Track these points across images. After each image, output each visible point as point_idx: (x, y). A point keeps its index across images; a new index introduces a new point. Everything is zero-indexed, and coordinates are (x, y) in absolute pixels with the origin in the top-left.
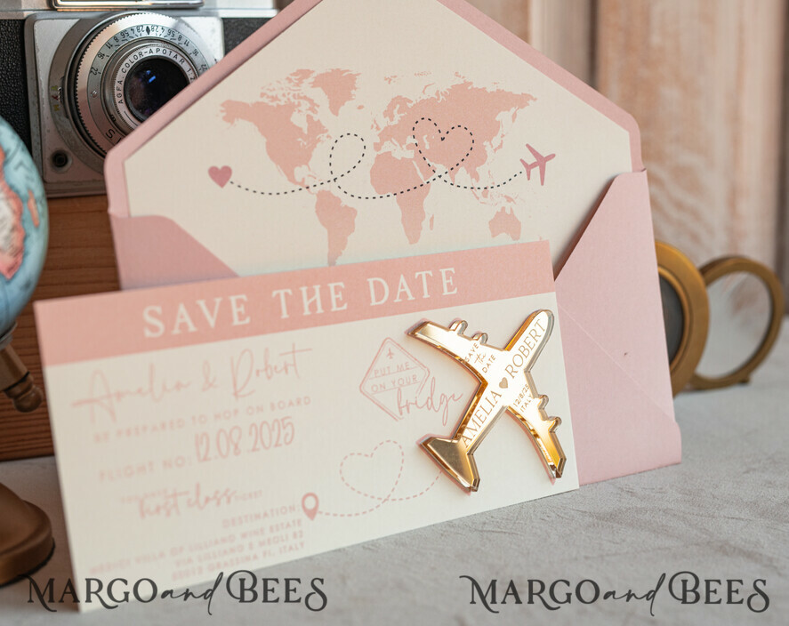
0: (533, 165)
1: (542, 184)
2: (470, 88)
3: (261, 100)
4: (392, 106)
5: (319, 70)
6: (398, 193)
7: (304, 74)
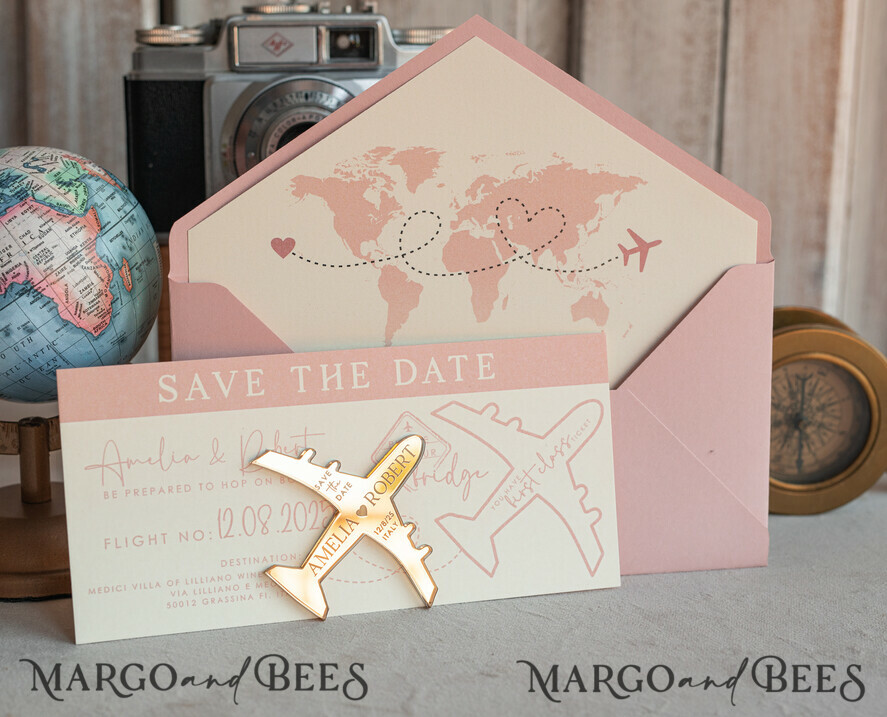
0: (633, 251)
1: (641, 270)
2: (568, 169)
3: (334, 176)
4: (475, 185)
5: (400, 148)
6: (472, 272)
7: (383, 151)
